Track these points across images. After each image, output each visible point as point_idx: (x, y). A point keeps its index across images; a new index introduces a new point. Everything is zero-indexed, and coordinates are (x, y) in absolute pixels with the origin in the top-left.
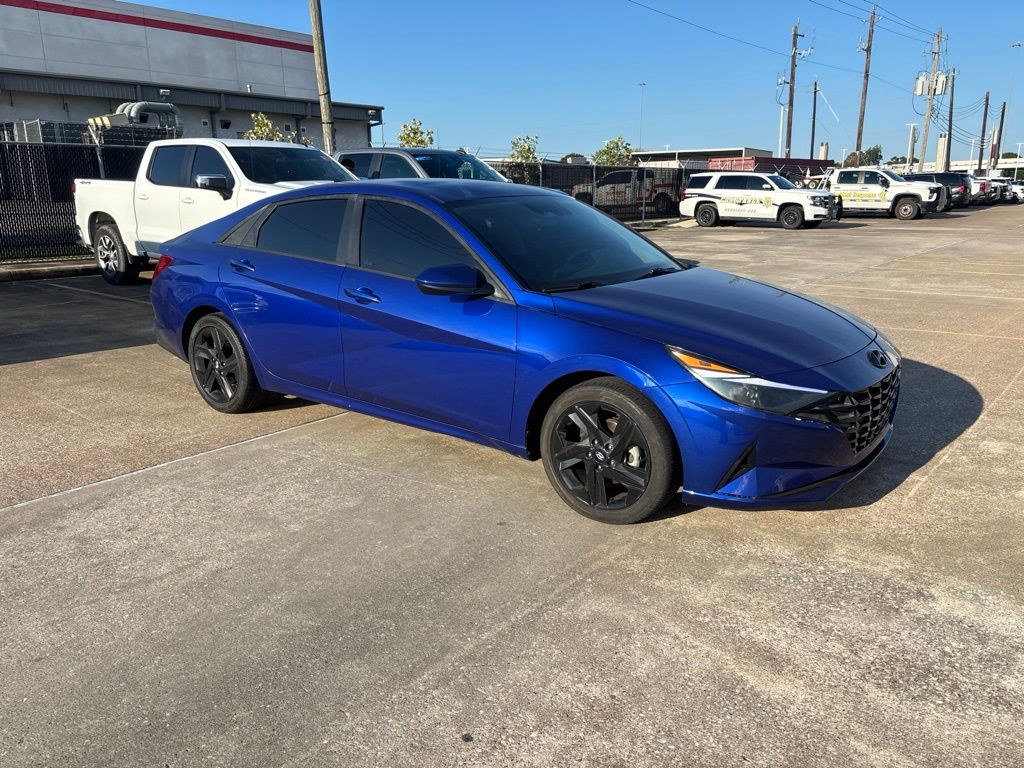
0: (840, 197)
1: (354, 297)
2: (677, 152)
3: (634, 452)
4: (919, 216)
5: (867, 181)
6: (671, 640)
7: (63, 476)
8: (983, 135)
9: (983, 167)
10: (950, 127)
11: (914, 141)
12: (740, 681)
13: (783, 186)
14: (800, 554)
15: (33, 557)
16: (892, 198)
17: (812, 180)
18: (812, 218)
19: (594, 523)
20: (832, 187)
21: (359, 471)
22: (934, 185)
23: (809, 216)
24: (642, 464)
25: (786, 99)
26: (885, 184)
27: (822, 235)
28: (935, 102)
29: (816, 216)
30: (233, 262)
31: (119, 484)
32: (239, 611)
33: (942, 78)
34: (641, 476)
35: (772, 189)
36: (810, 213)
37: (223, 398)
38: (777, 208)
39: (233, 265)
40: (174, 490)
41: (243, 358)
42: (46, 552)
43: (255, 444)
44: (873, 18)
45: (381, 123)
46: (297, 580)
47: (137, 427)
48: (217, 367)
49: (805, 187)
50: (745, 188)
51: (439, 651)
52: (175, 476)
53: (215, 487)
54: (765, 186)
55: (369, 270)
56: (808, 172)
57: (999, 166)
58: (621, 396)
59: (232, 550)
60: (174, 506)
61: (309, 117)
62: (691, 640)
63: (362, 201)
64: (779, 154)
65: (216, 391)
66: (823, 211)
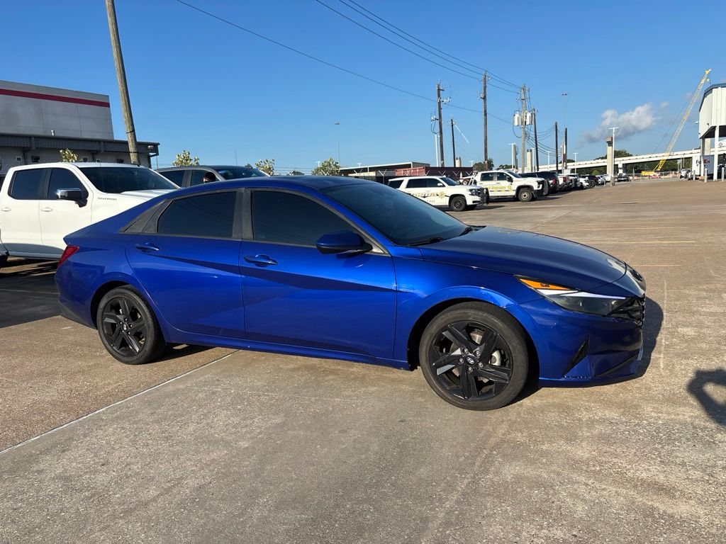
0: (487, 189)
1: (254, 262)
2: (368, 167)
3: (496, 355)
4: (533, 199)
5: (499, 179)
6: (584, 487)
7: (17, 429)
8: (557, 149)
9: (559, 168)
10: (536, 144)
11: (516, 154)
12: (653, 509)
13: (450, 184)
14: (623, 414)
15: (27, 499)
16: (515, 189)
17: (465, 180)
18: (472, 204)
19: (469, 412)
20: (478, 184)
21: (268, 395)
22: (540, 179)
23: (469, 202)
24: (503, 363)
25: (437, 130)
26: (510, 180)
27: (482, 213)
28: (526, 130)
29: (474, 202)
30: (137, 245)
31: (73, 430)
32: (239, 516)
33: (529, 115)
34: (504, 371)
35: (444, 186)
36: (470, 200)
37: (132, 353)
38: (448, 198)
39: (138, 248)
40: (123, 428)
41: (150, 319)
42: (37, 493)
43: (170, 385)
44: (485, 78)
45: (157, 154)
46: (271, 484)
47: (61, 384)
48: (125, 329)
49: (461, 184)
50: (426, 187)
51: (421, 522)
52: (118, 417)
53: (157, 422)
54: (439, 184)
55: (264, 242)
56: (461, 175)
57: (568, 167)
58: (485, 315)
59: (203, 468)
60: (131, 440)
61: (102, 151)
62: (597, 485)
63: (249, 192)
64: (438, 164)
65: (123, 348)
66: (477, 198)
